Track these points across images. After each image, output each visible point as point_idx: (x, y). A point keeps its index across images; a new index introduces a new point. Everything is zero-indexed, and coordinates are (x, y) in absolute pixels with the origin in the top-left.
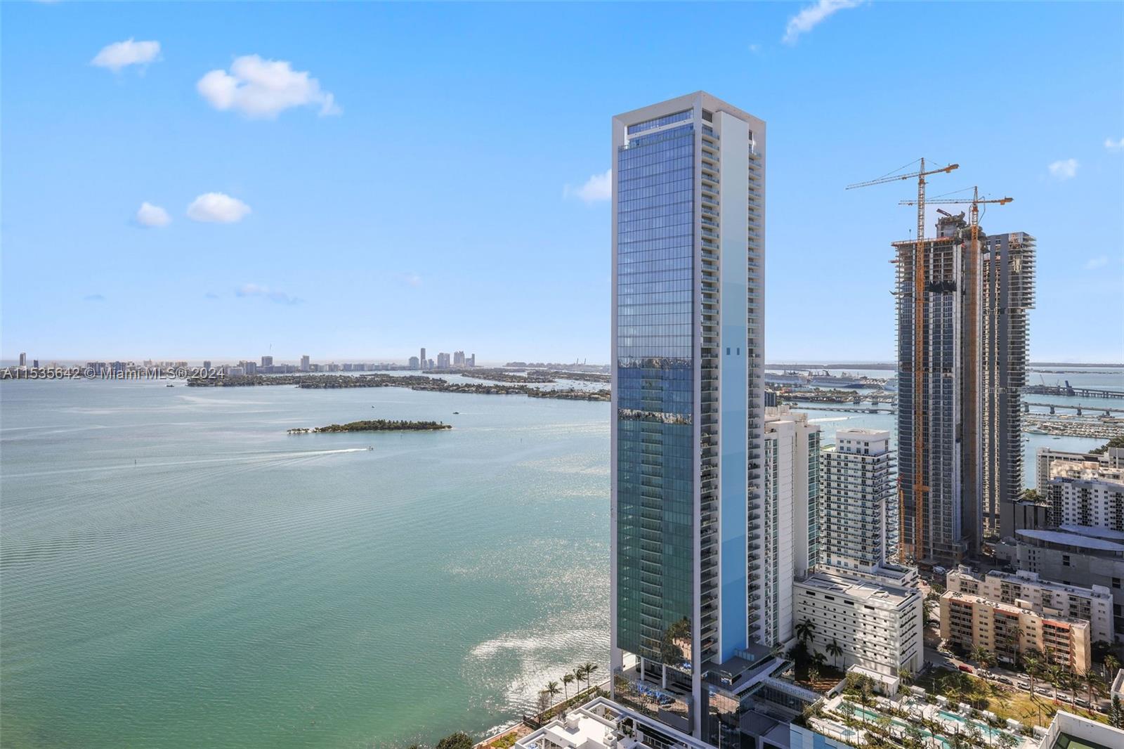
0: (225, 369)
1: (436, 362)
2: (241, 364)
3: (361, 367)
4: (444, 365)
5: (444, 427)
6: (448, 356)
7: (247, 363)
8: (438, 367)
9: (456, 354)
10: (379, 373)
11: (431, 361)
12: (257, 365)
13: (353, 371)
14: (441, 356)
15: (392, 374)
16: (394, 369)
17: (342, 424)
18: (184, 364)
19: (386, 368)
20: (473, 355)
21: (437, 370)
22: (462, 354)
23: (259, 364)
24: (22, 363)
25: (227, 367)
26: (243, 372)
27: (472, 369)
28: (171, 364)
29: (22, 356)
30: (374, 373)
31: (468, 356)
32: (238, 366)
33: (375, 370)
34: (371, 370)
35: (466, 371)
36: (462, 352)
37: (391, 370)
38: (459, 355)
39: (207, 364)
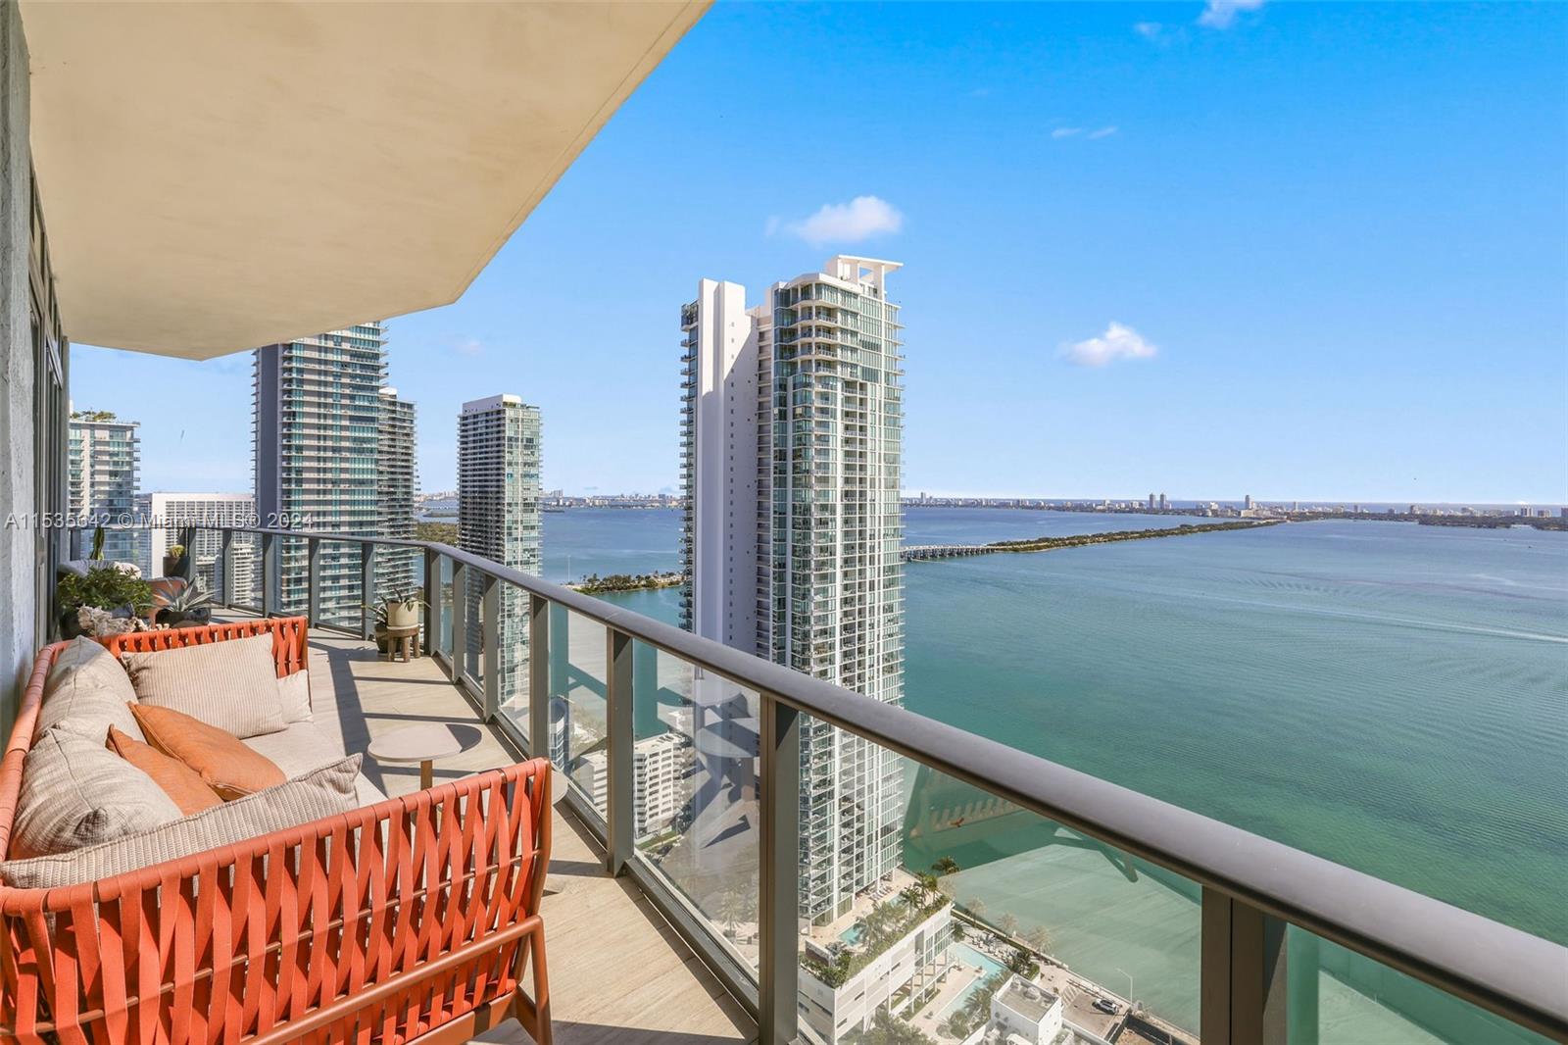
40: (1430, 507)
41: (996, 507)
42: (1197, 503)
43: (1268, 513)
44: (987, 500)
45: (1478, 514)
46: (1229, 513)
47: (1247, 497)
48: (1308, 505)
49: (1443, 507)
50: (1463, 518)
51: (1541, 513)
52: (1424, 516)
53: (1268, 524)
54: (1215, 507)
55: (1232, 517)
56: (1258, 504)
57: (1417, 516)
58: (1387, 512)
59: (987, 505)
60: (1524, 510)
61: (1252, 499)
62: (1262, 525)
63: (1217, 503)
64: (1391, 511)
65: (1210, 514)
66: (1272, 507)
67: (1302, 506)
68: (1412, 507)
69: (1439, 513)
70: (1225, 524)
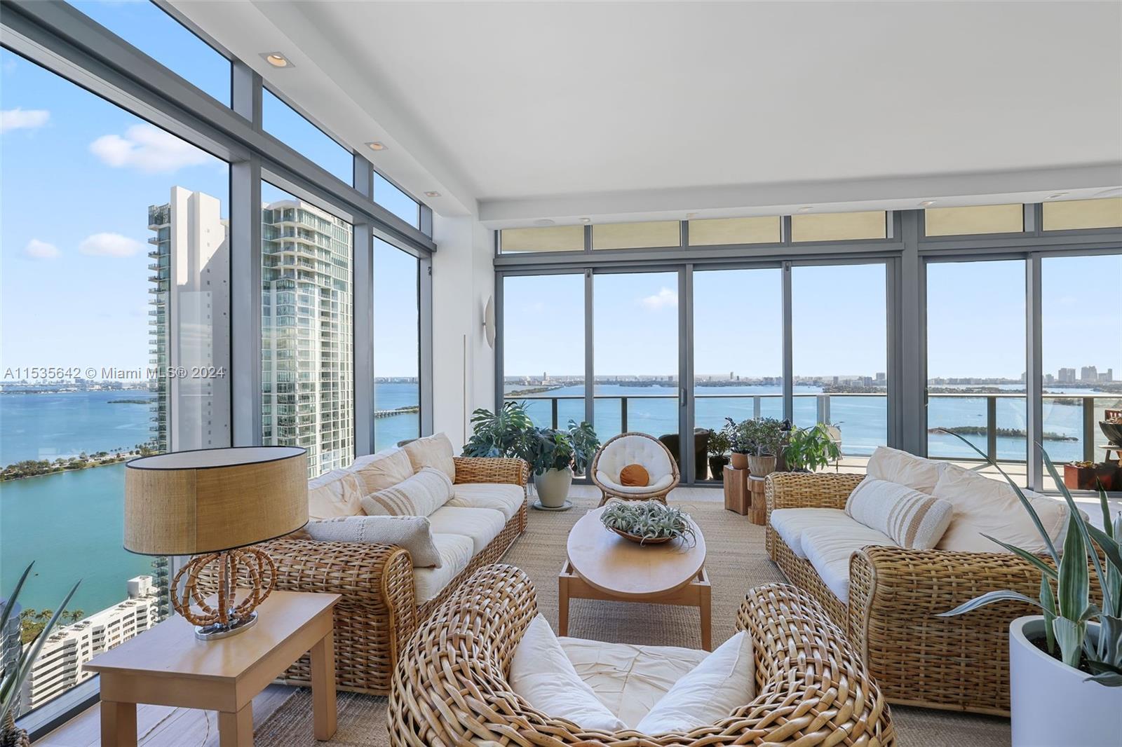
0: (846, 382)
1: (1056, 377)
2: (860, 378)
3: (967, 381)
4: (1067, 380)
5: (1067, 439)
6: (1073, 371)
7: (865, 378)
8: (1060, 382)
9: (1084, 370)
10: (986, 386)
11: (1049, 376)
12: (873, 379)
13: (958, 384)
14: (1063, 372)
15: (1001, 387)
16: (1003, 382)
17: (948, 427)
18: (820, 378)
19: (995, 382)
20: (1110, 371)
21: (1057, 384)
22: (1093, 369)
23: (874, 378)
24: (731, 378)
25: (850, 381)
26: (862, 384)
27: (1108, 384)
28: (812, 378)
29: (732, 374)
30: (981, 386)
31: (1101, 370)
32: (859, 380)
33: (983, 384)
34: (978, 384)
35: (1099, 386)
36: (1094, 367)
37: (1000, 384)
38: (1089, 371)
39: (836, 378)
40: (623, 377)
41: (398, 383)
42: (520, 378)
43: (555, 383)
44: (391, 379)
45: (641, 380)
46: (537, 383)
47: (545, 374)
48: (573, 377)
49: (628, 377)
50: (636, 382)
51: (662, 379)
52: (621, 382)
53: (555, 388)
54: (529, 379)
55: (538, 385)
56: (550, 377)
57: (619, 382)
58: (606, 380)
59: (391, 382)
60: (656, 378)
61: (547, 375)
62: (552, 389)
63: (530, 377)
64: (608, 379)
65: (527, 384)
66: (557, 379)
67: (571, 377)
68: (616, 377)
69: (627, 380)
70: (535, 389)
